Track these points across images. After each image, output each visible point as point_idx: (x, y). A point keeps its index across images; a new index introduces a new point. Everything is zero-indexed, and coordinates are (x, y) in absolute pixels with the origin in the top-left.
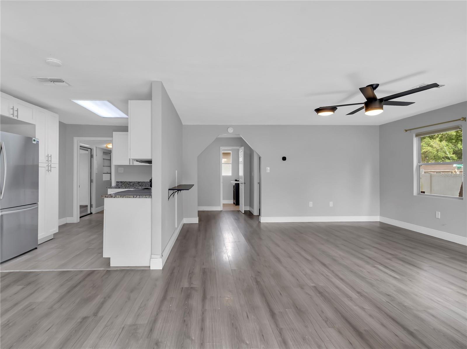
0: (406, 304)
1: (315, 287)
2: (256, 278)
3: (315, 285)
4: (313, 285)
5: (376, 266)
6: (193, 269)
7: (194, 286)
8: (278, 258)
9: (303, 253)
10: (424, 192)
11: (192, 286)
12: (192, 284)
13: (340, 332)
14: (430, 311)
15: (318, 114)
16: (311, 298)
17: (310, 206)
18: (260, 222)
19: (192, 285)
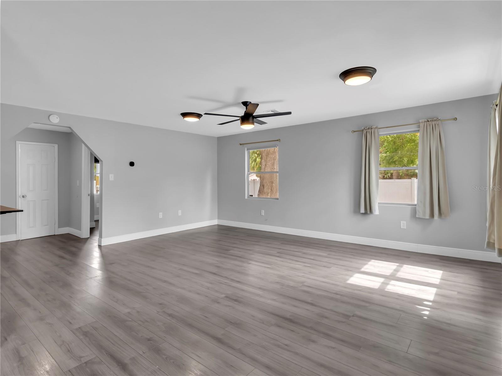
0: (292, 285)
1: (227, 297)
2: (164, 312)
3: (225, 295)
4: (223, 296)
5: (250, 262)
6: (60, 336)
7: (87, 359)
8: (166, 281)
9: (185, 268)
10: (252, 196)
11: (84, 360)
12: (81, 357)
13: (279, 326)
14: (305, 284)
15: (185, 119)
16: (233, 308)
17: (160, 217)
18: (101, 246)
19: (82, 359)
